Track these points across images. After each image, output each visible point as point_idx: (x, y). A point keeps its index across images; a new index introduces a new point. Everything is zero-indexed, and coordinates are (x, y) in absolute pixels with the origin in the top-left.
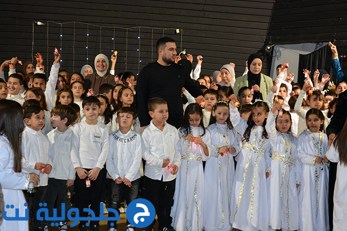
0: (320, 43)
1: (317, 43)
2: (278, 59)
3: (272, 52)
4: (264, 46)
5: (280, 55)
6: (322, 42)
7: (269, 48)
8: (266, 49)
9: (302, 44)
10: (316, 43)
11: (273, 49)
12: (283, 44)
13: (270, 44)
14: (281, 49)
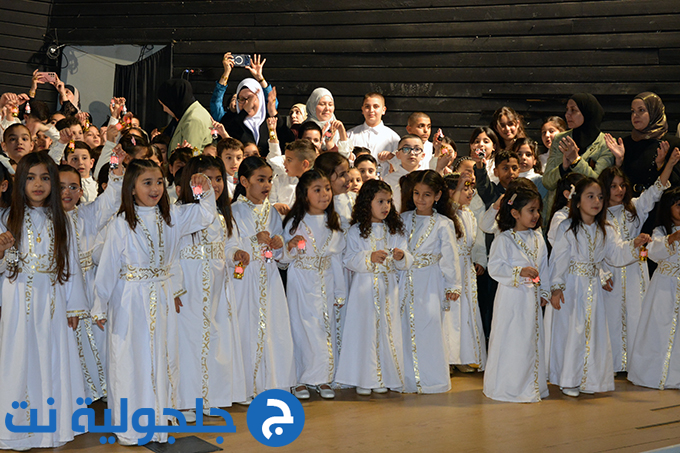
0: (149, 47)
1: (144, 45)
2: (72, 73)
3: (60, 58)
4: (43, 47)
5: (76, 64)
6: (153, 44)
7: (53, 50)
8: (48, 53)
9: (115, 47)
10: (140, 44)
11: (61, 53)
12: (81, 45)
13: (54, 43)
14: (77, 54)
